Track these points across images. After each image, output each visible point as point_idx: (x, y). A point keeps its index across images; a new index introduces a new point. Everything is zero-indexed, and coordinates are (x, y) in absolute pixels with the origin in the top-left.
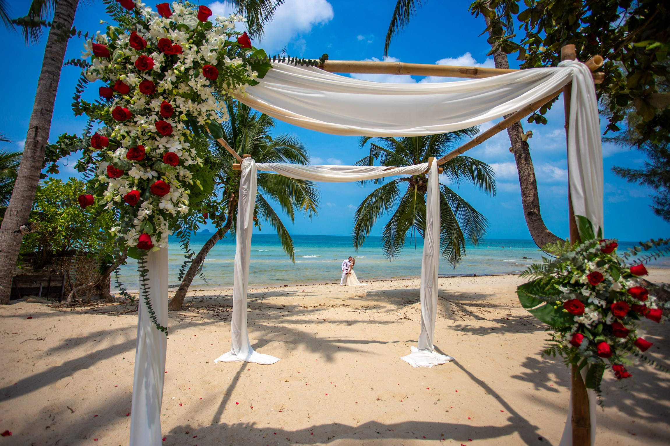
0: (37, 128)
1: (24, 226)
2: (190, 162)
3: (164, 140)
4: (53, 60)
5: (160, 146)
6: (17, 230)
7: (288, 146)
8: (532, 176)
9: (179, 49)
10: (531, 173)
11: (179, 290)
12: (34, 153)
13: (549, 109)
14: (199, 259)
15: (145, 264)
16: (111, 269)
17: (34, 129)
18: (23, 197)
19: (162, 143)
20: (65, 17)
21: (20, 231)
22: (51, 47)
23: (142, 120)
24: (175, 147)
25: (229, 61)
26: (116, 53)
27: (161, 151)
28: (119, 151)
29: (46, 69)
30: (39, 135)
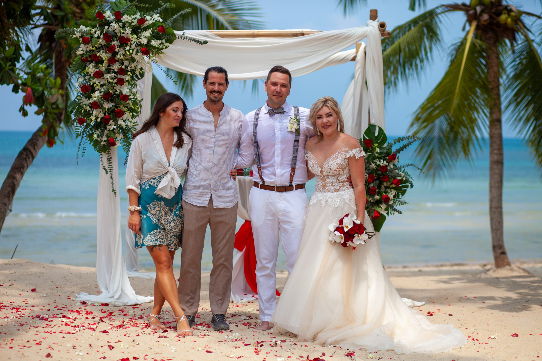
2: (132, 97)
3: (119, 86)
5: (117, 90)
9: (128, 39)
15: (109, 155)
19: (118, 88)
23: (108, 76)
24: (125, 90)
25: (154, 43)
26: (93, 40)
27: (118, 93)
28: (97, 94)
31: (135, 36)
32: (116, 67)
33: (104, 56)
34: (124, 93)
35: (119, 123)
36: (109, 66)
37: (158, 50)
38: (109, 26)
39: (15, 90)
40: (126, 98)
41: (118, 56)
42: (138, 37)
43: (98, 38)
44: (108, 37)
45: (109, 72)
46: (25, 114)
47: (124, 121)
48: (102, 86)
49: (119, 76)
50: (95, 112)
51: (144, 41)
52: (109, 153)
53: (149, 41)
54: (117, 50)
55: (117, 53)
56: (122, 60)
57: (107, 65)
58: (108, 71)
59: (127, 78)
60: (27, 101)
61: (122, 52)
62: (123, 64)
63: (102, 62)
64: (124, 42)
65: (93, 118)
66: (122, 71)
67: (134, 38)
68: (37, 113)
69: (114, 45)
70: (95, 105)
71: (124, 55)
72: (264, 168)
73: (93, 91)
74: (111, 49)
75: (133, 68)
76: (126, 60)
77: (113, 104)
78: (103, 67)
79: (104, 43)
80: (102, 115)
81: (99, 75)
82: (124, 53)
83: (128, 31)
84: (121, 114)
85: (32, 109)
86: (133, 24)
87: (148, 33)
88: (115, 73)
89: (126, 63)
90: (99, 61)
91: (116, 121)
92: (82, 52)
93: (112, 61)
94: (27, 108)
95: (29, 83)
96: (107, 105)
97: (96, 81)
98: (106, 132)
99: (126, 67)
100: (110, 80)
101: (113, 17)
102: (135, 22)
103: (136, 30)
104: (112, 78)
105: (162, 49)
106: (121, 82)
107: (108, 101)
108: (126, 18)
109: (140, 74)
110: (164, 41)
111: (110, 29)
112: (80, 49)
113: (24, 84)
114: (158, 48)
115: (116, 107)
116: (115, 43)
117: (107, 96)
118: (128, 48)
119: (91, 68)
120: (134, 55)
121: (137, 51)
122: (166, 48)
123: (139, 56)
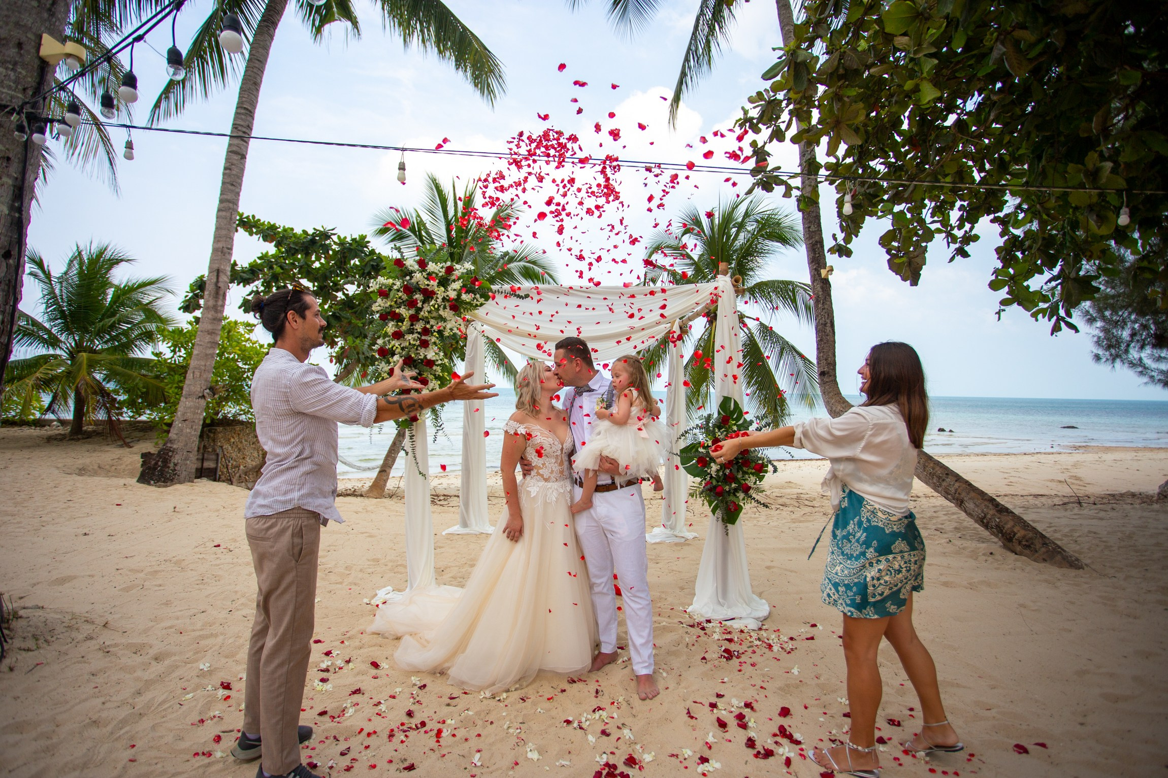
0: (218, 271)
1: (208, 391)
2: (440, 362)
3: (423, 349)
4: (233, 184)
5: (421, 354)
6: (201, 395)
7: (529, 262)
8: (829, 325)
9: (433, 293)
10: (828, 321)
11: (380, 472)
12: (216, 301)
13: (857, 236)
15: (413, 432)
17: (215, 274)
18: (206, 355)
19: (422, 352)
20: (244, 130)
21: (204, 397)
22: (230, 169)
23: (409, 337)
24: (431, 354)
25: (465, 297)
26: (392, 294)
27: (422, 357)
28: (396, 357)
29: (225, 197)
30: (220, 279)
31: (442, 289)
32: (419, 327)
33: (404, 311)
34: (429, 357)
36: (412, 325)
37: (472, 306)
38: (412, 277)
40: (430, 363)
41: (422, 313)
42: (446, 290)
43: (398, 290)
44: (409, 289)
45: (413, 333)
48: (403, 349)
49: (423, 338)
51: (453, 295)
52: (411, 430)
53: (459, 295)
54: (420, 305)
55: (421, 309)
56: (427, 317)
57: (409, 323)
58: (411, 331)
59: (433, 339)
61: (426, 308)
62: (428, 323)
63: (402, 321)
64: (429, 295)
66: (426, 331)
67: (441, 292)
69: (416, 300)
71: (429, 312)
73: (393, 354)
74: (411, 304)
75: (442, 328)
76: (432, 318)
77: (417, 371)
78: (405, 326)
79: (405, 297)
81: (398, 335)
82: (428, 309)
83: (434, 283)
86: (440, 274)
87: (457, 285)
88: (419, 333)
89: (432, 322)
90: (399, 318)
92: (379, 308)
93: (414, 319)
97: (396, 343)
99: (432, 326)
100: (412, 342)
101: (416, 267)
102: (442, 273)
103: (444, 282)
104: (414, 340)
105: (477, 305)
106: (425, 344)
107: (410, 367)
108: (432, 267)
110: (478, 296)
111: (412, 280)
112: (377, 304)
114: (469, 303)
115: (420, 374)
116: (418, 297)
117: (408, 361)
118: (433, 302)
119: (391, 328)
120: (441, 312)
121: (445, 308)
122: (482, 305)
123: (447, 313)
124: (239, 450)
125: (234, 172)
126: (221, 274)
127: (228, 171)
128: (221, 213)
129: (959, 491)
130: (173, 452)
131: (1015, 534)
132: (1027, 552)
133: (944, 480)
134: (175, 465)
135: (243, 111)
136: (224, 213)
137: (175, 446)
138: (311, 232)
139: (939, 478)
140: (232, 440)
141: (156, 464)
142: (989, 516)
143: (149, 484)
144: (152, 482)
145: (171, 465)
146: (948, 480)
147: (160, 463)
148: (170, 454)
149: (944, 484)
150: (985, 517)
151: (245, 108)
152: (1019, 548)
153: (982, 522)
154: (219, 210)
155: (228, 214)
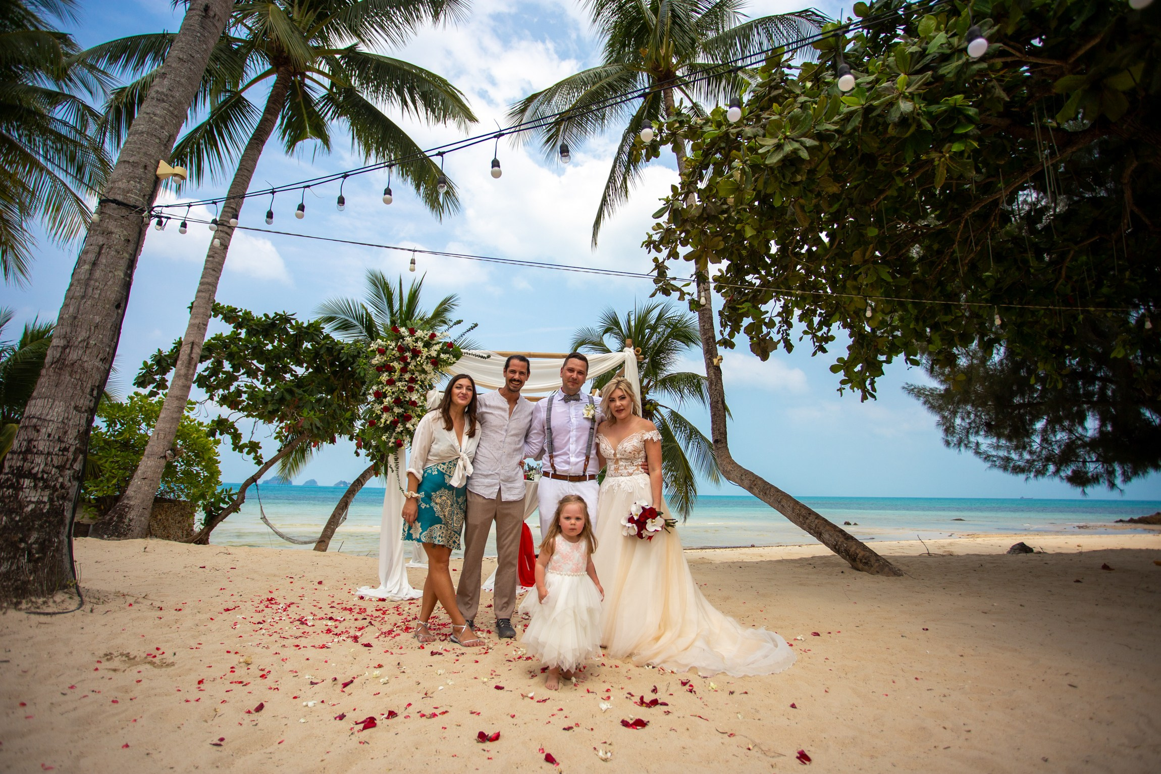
0: (193, 343)
1: (170, 452)
3: (409, 394)
4: (214, 270)
6: (162, 455)
8: (720, 402)
9: (420, 352)
10: (720, 399)
12: (188, 370)
13: (737, 333)
14: (344, 504)
16: (220, 518)
17: (190, 346)
18: (173, 418)
19: (408, 396)
21: (165, 457)
22: (213, 257)
23: (399, 384)
24: (414, 397)
25: (442, 356)
26: (388, 352)
27: (407, 399)
28: (388, 399)
29: (206, 280)
30: (194, 351)
31: (426, 349)
32: (407, 376)
33: (397, 365)
34: (413, 399)
35: (407, 426)
36: (401, 375)
37: (447, 363)
38: (404, 341)
39: (351, 439)
40: (414, 403)
41: (410, 367)
42: (429, 350)
43: (393, 350)
44: (402, 349)
46: (358, 454)
47: (413, 425)
48: (393, 393)
49: (409, 385)
50: (385, 416)
51: (434, 354)
52: (396, 454)
53: (438, 355)
54: (409, 360)
55: (409, 364)
56: (413, 370)
58: (400, 380)
59: (417, 387)
60: (359, 446)
61: (413, 363)
62: (414, 374)
63: (395, 371)
64: (416, 353)
65: (383, 421)
66: (413, 380)
67: (425, 352)
68: (367, 455)
69: (407, 356)
70: (386, 409)
71: (415, 366)
72: (556, 456)
73: (385, 397)
74: (403, 359)
75: (423, 379)
76: (417, 371)
77: (403, 410)
78: (396, 376)
79: (398, 354)
80: (391, 419)
81: (391, 382)
82: (415, 364)
83: (420, 345)
84: (409, 418)
85: (363, 452)
87: (437, 347)
88: (406, 381)
89: (417, 374)
90: (391, 370)
91: (404, 425)
92: (377, 362)
93: (404, 370)
94: (359, 451)
95: (360, 434)
96: (397, 410)
97: (388, 388)
98: (394, 434)
99: (417, 377)
100: (401, 388)
101: (407, 333)
102: (427, 338)
103: (427, 345)
104: (403, 386)
105: (451, 363)
106: (411, 389)
107: (398, 407)
108: (419, 333)
109: (429, 385)
110: (452, 356)
111: (404, 343)
112: (376, 359)
113: (358, 435)
114: (445, 361)
115: (405, 412)
116: (408, 354)
117: (398, 402)
118: (419, 359)
119: (384, 377)
120: (424, 367)
121: (427, 363)
122: (454, 363)
123: (428, 367)
124: (165, 527)
125: (217, 260)
126: (195, 346)
127: (211, 259)
128: (200, 294)
129: (818, 526)
130: (129, 508)
131: (857, 554)
132: (866, 567)
133: (807, 518)
134: (130, 520)
135: (230, 210)
136: (204, 294)
137: (132, 503)
138: (272, 315)
139: (804, 517)
140: (159, 517)
141: (111, 519)
142: (839, 543)
143: (102, 538)
144: (106, 536)
145: (127, 520)
146: (810, 518)
147: (115, 519)
148: (127, 510)
149: (808, 521)
150: (836, 544)
151: (232, 208)
152: (861, 566)
153: (835, 548)
154: (199, 291)
155: (207, 295)
